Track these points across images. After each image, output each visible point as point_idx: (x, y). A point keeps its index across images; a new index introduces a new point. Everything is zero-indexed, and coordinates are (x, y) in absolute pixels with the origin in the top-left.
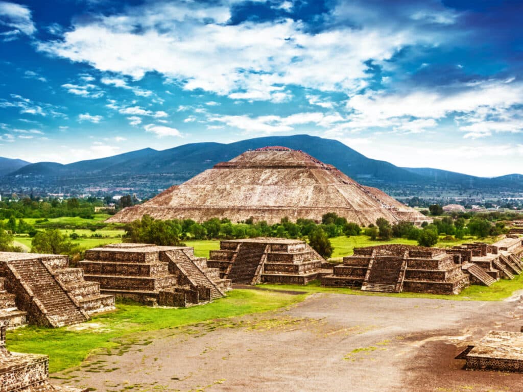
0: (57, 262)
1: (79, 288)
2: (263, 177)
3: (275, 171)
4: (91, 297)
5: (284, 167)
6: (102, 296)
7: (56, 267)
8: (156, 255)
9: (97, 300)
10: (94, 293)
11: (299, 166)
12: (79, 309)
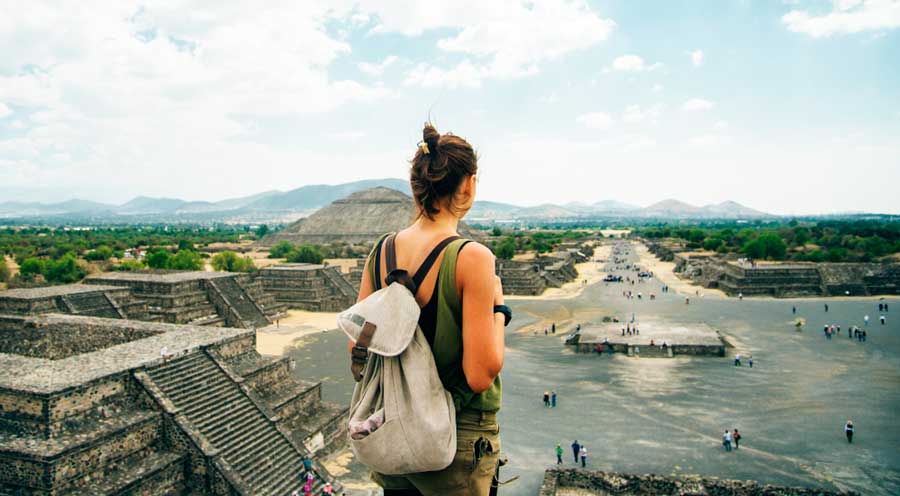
0: (244, 279)
1: (262, 298)
2: (370, 210)
3: (379, 205)
4: (269, 306)
5: (385, 202)
6: (278, 304)
7: (243, 282)
8: (315, 272)
9: (274, 308)
10: (272, 303)
11: (396, 202)
12: (264, 315)
